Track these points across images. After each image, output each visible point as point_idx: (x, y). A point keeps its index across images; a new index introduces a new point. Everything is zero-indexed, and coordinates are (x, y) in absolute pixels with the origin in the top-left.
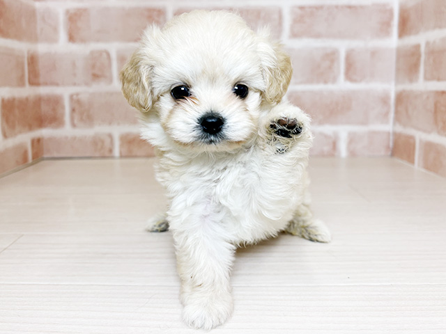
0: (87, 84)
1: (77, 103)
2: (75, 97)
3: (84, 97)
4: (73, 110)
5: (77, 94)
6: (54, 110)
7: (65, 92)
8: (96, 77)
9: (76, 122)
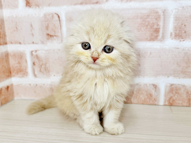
0: (43, 43)
1: (36, 58)
2: (34, 53)
3: (41, 54)
4: (34, 64)
5: (36, 51)
6: (19, 63)
7: (26, 49)
8: (49, 36)
9: (36, 73)
